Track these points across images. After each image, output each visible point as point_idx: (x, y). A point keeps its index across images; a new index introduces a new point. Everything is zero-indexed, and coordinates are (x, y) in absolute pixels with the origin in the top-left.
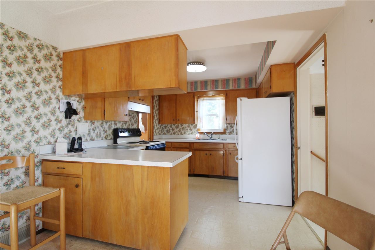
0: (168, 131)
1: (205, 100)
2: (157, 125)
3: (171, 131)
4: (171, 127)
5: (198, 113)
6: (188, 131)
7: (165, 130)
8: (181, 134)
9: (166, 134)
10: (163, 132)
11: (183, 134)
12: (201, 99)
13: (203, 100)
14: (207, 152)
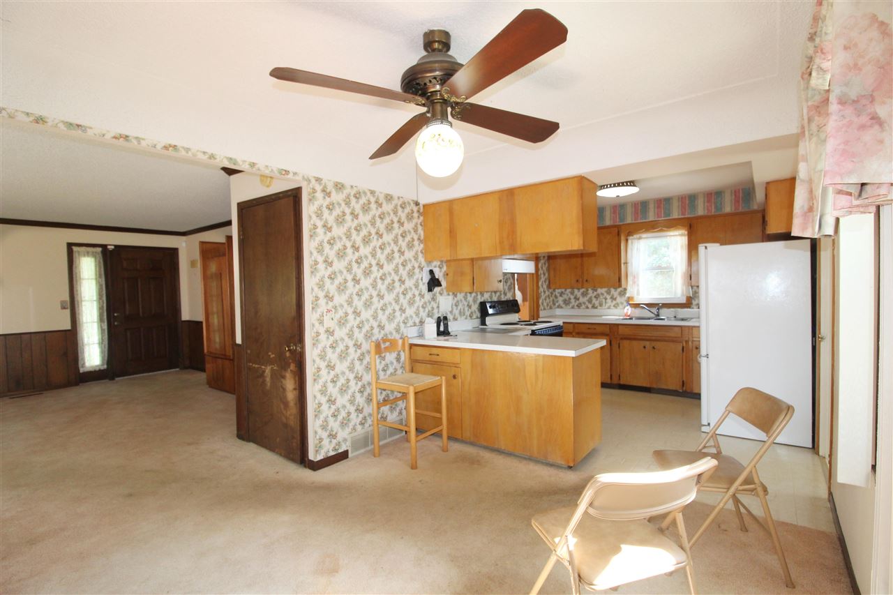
0: (567, 302)
1: (645, 238)
2: (545, 292)
3: (573, 300)
4: (572, 293)
5: (629, 265)
6: (607, 301)
7: (560, 300)
8: (594, 307)
9: (562, 307)
10: (557, 304)
11: (596, 308)
12: (635, 236)
13: (640, 238)
14: (647, 344)
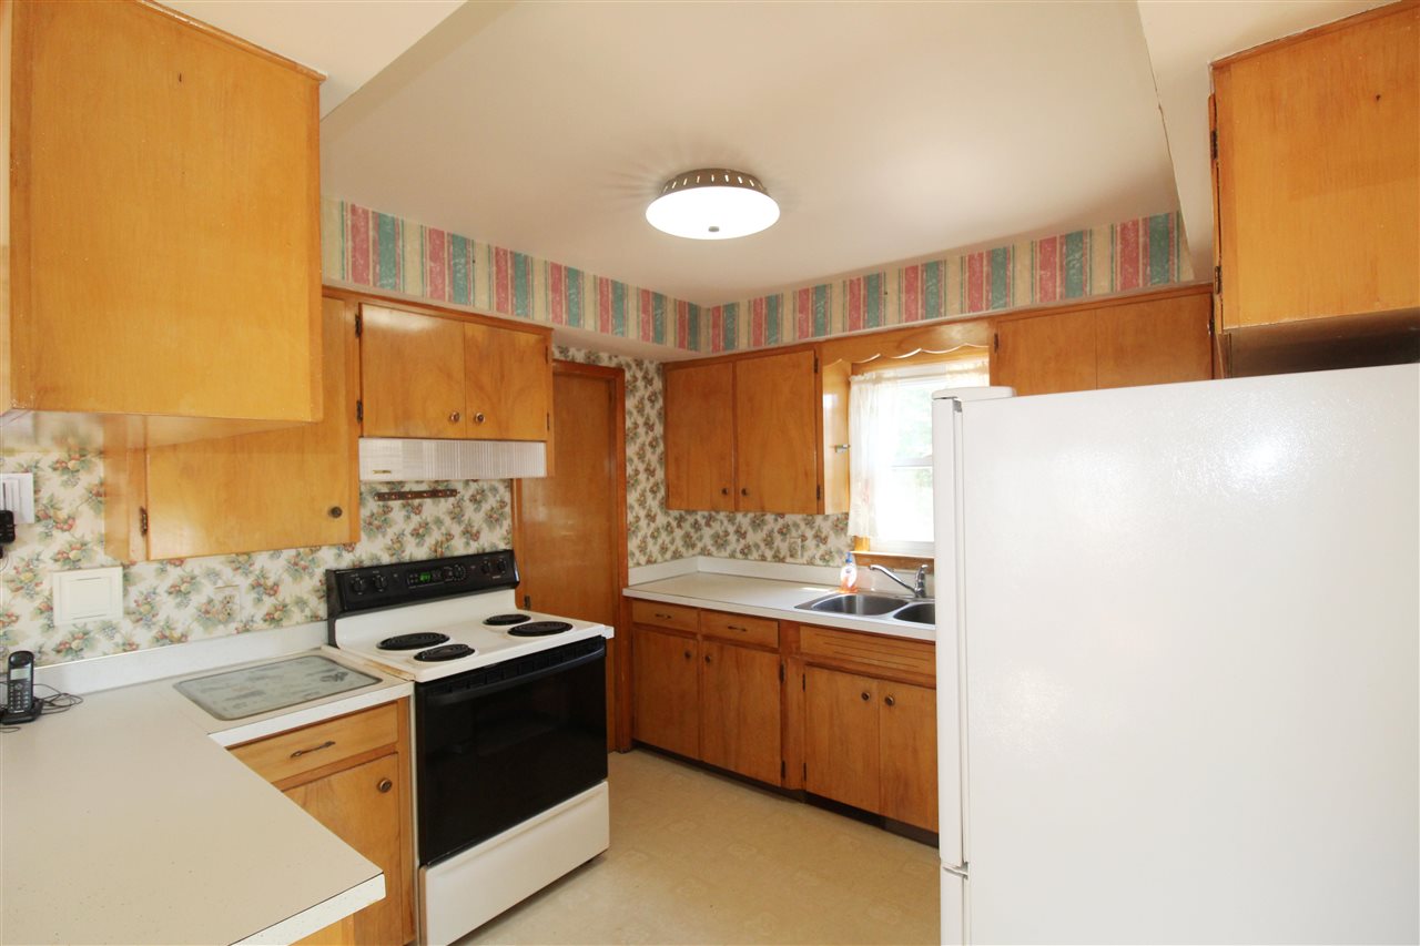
0: (720, 541)
1: (889, 379)
2: (651, 518)
3: (732, 538)
4: (731, 520)
5: (852, 449)
6: (807, 543)
7: (707, 532)
8: (778, 558)
9: (710, 554)
10: (700, 545)
11: (782, 560)
12: (867, 376)
13: (878, 380)
14: (872, 686)
